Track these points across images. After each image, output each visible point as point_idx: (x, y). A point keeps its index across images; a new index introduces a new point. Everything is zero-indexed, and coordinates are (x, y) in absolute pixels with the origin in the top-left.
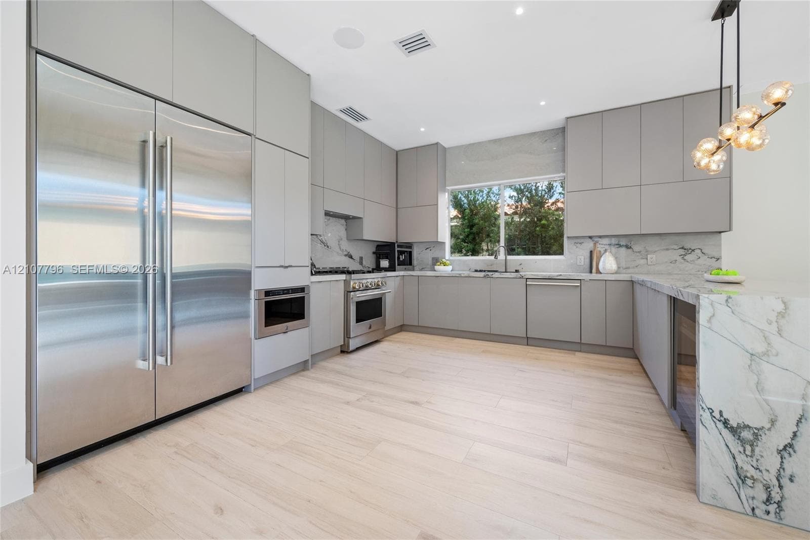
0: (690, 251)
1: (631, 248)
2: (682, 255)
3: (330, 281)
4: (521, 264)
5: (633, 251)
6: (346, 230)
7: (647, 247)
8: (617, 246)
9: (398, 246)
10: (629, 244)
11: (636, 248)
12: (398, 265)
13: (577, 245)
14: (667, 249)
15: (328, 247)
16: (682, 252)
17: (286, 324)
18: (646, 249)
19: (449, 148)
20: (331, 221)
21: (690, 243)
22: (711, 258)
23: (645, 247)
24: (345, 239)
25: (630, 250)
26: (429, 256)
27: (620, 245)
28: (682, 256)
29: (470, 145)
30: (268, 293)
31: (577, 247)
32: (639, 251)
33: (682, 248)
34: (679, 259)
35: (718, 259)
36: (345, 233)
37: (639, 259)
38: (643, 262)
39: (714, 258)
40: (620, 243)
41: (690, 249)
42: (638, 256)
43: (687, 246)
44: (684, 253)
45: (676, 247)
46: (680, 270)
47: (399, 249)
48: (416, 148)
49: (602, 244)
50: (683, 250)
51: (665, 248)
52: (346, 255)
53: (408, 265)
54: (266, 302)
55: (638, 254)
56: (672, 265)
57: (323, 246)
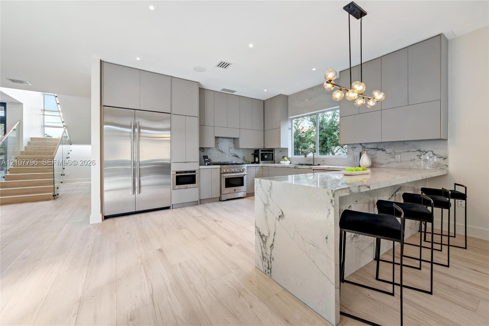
0: (425, 152)
1: (385, 150)
2: (418, 155)
3: (212, 168)
4: (323, 161)
5: (386, 153)
6: (234, 144)
7: (395, 150)
8: (377, 149)
9: (261, 151)
10: (383, 148)
11: (388, 150)
12: (261, 160)
13: (353, 149)
14: (409, 152)
15: (223, 152)
16: (418, 153)
17: (186, 185)
18: (394, 152)
19: (289, 95)
20: (224, 140)
21: (424, 147)
22: (440, 158)
23: (394, 150)
24: (233, 148)
25: (384, 153)
26: (281, 155)
27: (378, 149)
28: (419, 157)
29: (299, 92)
30: (177, 173)
31: (353, 150)
32: (390, 152)
33: (419, 150)
34: (417, 158)
35: (445, 158)
36: (233, 145)
37: (390, 158)
38: (392, 160)
39: (442, 158)
40: (378, 147)
41: (425, 151)
42: (389, 156)
43: (422, 149)
44: (420, 154)
45: (415, 150)
46: (417, 166)
47: (262, 152)
48: (272, 98)
49: (367, 148)
50: (419, 152)
51: (407, 150)
52: (234, 156)
53: (271, 160)
54: (176, 176)
55: (389, 155)
56: (412, 162)
57: (220, 152)
